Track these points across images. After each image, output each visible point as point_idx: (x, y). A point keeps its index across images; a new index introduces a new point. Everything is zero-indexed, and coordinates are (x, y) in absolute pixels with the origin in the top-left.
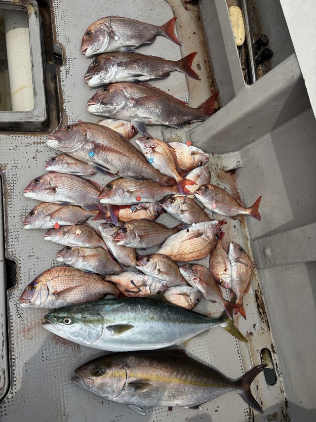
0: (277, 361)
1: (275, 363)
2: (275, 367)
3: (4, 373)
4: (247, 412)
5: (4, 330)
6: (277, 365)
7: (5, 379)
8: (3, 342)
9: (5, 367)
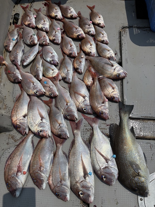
0: (11, 20)
1: (13, 20)
2: (13, 18)
3: (122, 35)
4: (32, 7)
5: (122, 48)
6: (12, 19)
7: (122, 34)
8: (123, 45)
9: (122, 37)
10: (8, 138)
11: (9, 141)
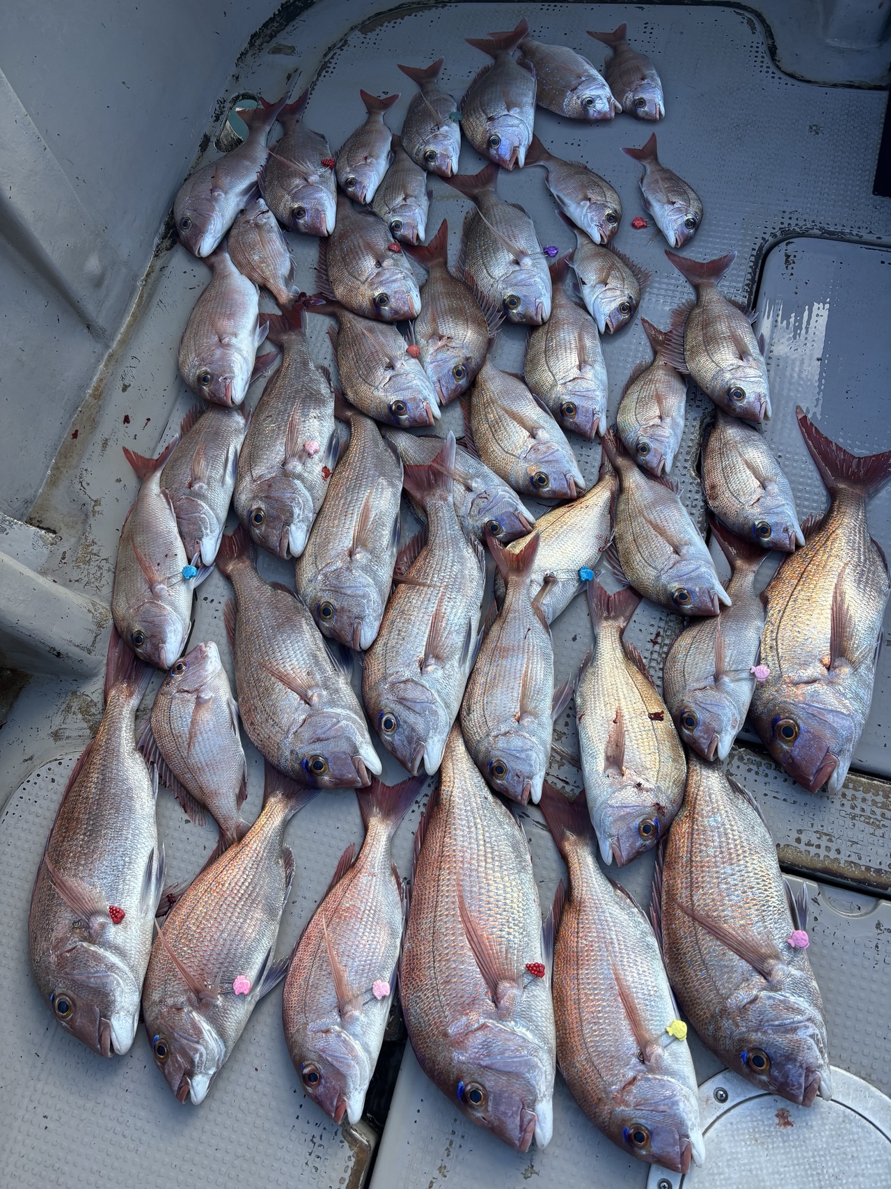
4: (327, 72)
6: (218, 119)
10: (64, 706)
11: (67, 721)
